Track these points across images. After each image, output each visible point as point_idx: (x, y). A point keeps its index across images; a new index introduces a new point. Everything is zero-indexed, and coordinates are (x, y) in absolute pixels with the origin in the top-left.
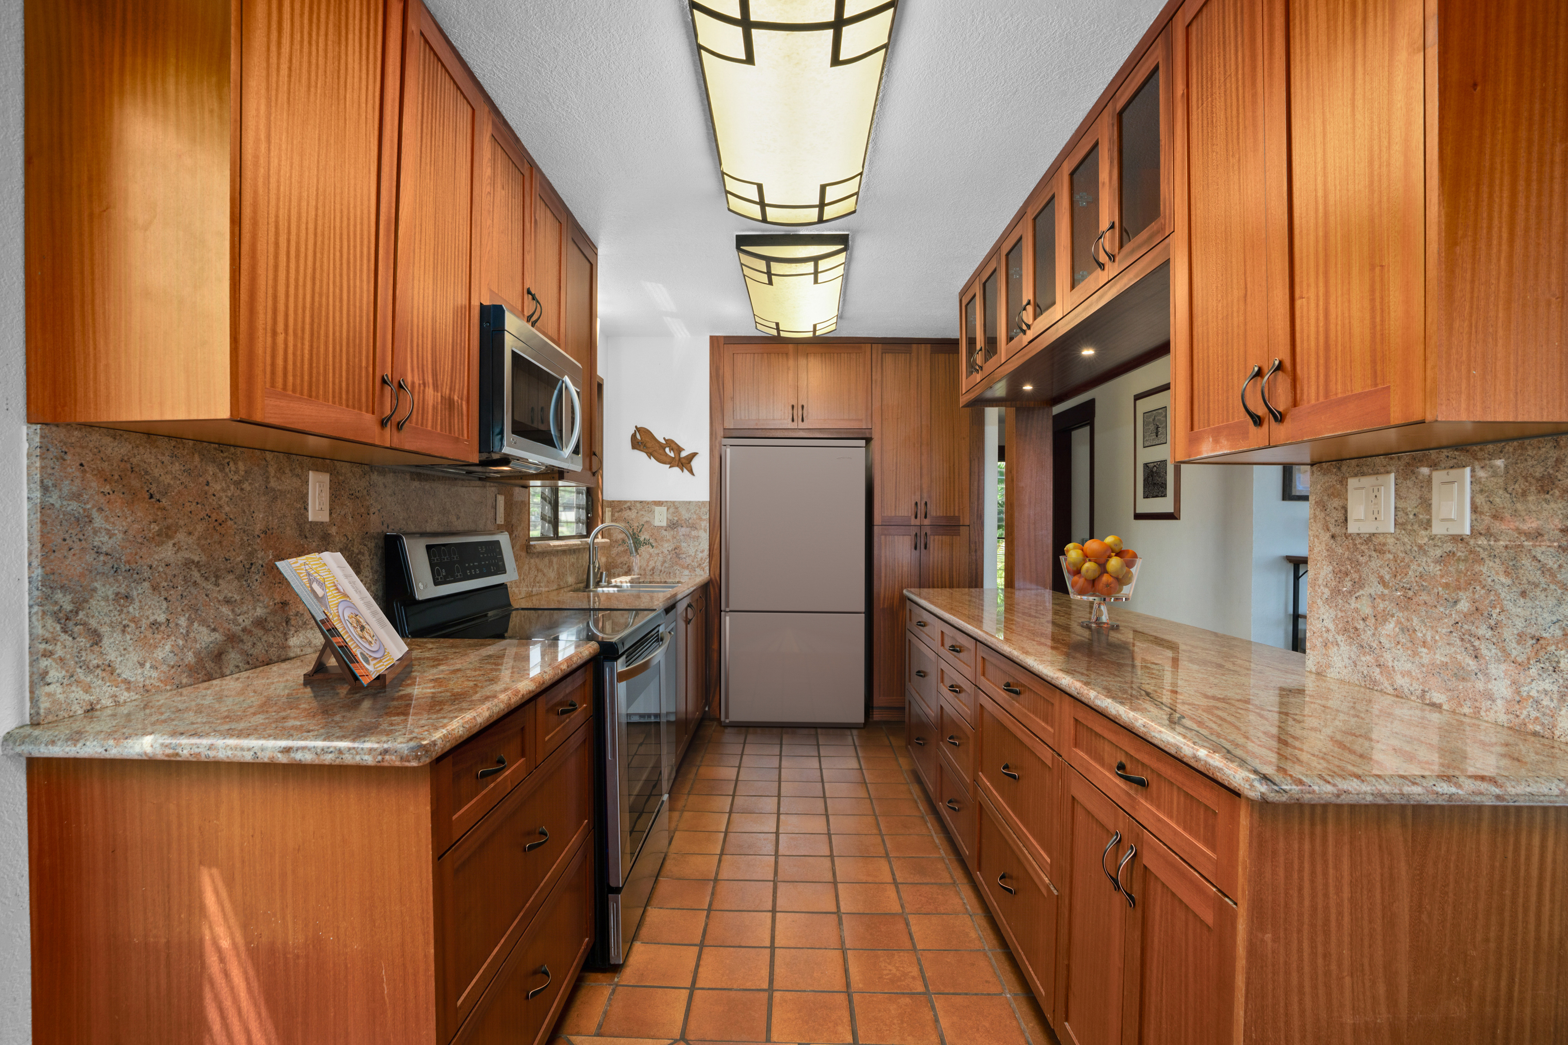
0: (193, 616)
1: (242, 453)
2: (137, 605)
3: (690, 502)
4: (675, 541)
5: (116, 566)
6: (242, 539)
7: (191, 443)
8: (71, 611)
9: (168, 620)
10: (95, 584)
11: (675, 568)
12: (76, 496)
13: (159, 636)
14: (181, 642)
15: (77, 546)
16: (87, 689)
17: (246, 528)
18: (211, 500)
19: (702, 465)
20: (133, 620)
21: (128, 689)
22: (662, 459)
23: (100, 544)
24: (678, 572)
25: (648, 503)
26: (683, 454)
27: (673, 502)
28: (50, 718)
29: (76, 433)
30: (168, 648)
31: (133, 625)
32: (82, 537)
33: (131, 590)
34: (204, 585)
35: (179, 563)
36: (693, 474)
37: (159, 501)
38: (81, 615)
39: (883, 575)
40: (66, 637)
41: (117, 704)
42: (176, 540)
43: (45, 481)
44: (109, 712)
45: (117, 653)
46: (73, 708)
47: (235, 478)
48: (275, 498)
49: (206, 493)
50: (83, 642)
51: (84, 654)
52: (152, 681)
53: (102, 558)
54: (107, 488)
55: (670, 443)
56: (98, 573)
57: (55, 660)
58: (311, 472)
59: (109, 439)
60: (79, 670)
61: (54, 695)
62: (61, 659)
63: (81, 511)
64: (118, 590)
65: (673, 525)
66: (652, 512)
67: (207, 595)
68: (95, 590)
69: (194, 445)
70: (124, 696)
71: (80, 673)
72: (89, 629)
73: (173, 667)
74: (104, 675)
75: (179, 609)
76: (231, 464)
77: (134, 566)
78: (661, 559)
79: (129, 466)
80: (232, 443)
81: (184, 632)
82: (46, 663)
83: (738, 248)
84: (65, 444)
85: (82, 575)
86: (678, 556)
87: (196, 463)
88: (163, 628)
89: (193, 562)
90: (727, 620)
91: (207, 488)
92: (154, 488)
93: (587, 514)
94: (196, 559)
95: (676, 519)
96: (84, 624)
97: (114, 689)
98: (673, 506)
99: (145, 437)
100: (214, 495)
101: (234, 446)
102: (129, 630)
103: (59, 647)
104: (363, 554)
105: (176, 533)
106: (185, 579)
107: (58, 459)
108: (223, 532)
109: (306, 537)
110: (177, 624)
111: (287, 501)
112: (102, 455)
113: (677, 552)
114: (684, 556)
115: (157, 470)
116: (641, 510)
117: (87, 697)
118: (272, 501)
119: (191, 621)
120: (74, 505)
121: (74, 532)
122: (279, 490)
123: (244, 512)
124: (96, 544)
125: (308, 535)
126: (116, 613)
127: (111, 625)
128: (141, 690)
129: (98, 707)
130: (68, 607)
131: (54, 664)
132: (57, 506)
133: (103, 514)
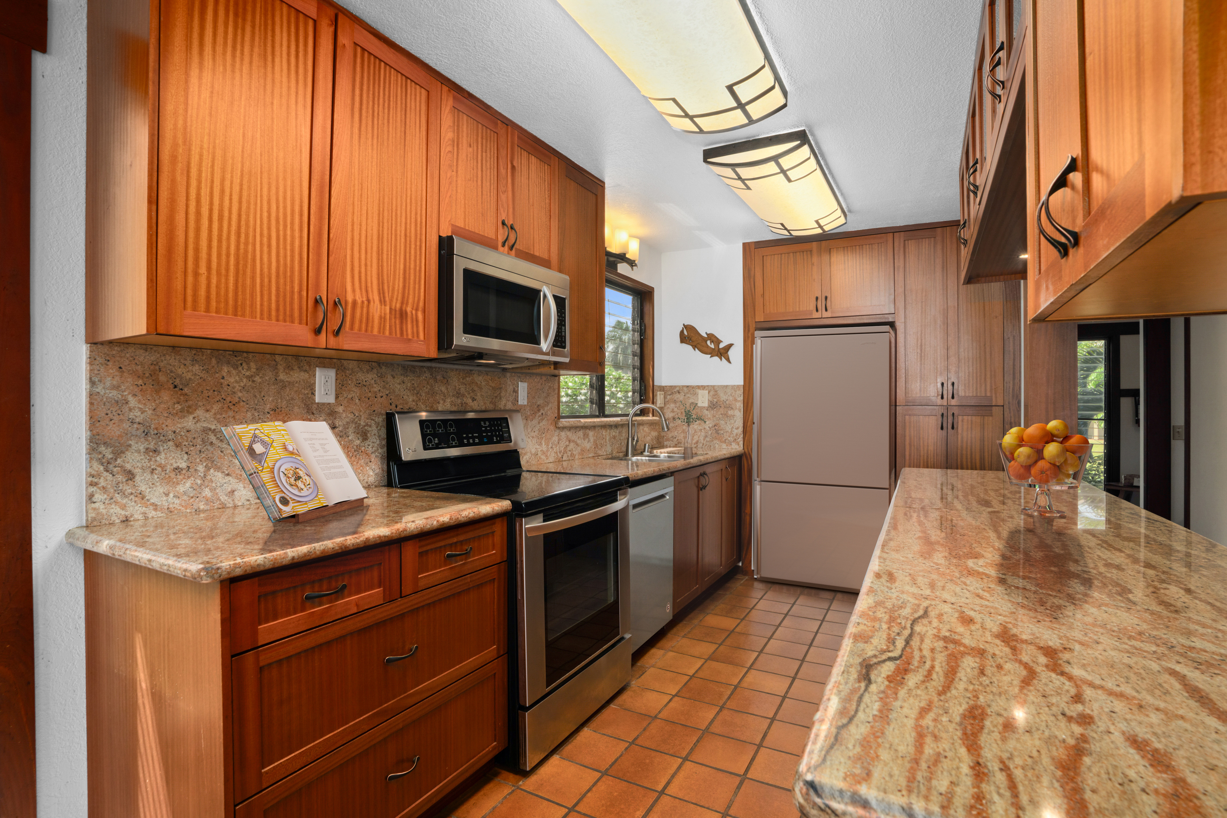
0: (210, 465)
1: (253, 357)
2: (163, 455)
3: (727, 386)
4: (715, 419)
5: (146, 431)
6: (253, 415)
7: (209, 351)
8: (112, 459)
9: (189, 467)
10: (130, 442)
11: (715, 442)
12: (117, 387)
13: (181, 477)
14: (199, 482)
15: (116, 418)
16: (124, 507)
17: (257, 407)
18: (225, 389)
19: (737, 354)
20: (160, 466)
21: (155, 510)
22: (705, 350)
23: (134, 417)
24: (717, 446)
25: (693, 387)
26: (722, 346)
27: (713, 387)
28: (95, 523)
29: (116, 348)
30: (188, 484)
31: (159, 469)
32: (120, 413)
33: (159, 446)
34: (219, 444)
35: (198, 430)
36: (730, 362)
37: (182, 389)
38: (119, 461)
39: (907, 453)
40: (108, 474)
41: (146, 518)
42: (195, 415)
43: (93, 378)
44: (140, 523)
45: (147, 486)
46: (112, 519)
47: (248, 373)
48: (284, 387)
49: (222, 384)
50: (120, 478)
51: (121, 485)
52: (175, 506)
53: (135, 426)
54: (140, 382)
55: (712, 337)
56: (132, 435)
57: (99, 488)
58: (317, 368)
59: (142, 351)
60: (117, 495)
61: (99, 509)
62: (104, 488)
63: (120, 396)
64: (148, 446)
65: (713, 406)
66: (696, 394)
67: (221, 452)
68: (130, 446)
69: (212, 352)
70: (152, 513)
71: (118, 497)
72: (125, 470)
73: (192, 497)
74: (136, 499)
75: (198, 460)
76: (244, 364)
77: (161, 431)
78: (703, 434)
79: (157, 367)
80: (245, 350)
81: (202, 475)
82: (92, 489)
83: (705, 161)
84: (108, 355)
85: (120, 436)
86: (717, 432)
87: (213, 364)
88: (184, 472)
89: (210, 429)
90: (757, 489)
91: (222, 381)
92: (177, 382)
93: (641, 396)
94: (213, 427)
95: (715, 400)
96: (121, 467)
97: (144, 508)
98: (713, 390)
99: (170, 349)
100: (229, 385)
101: (247, 352)
102: (157, 472)
103: (102, 480)
104: (370, 426)
105: (195, 410)
106: (203, 440)
107: (102, 365)
108: (236, 410)
109: (313, 414)
110: (196, 470)
111: (295, 389)
112: (136, 361)
113: (716, 429)
114: (722, 432)
115: (180, 370)
116: (687, 393)
117: (123, 513)
118: (281, 389)
119: (208, 468)
120: (114, 394)
121: (114, 410)
122: (287, 381)
123: (255, 396)
124: (130, 417)
125: (315, 412)
126: (146, 460)
127: (142, 468)
128: (166, 511)
129: (132, 519)
130: (109, 456)
131: (98, 490)
132: (102, 393)
133: (137, 398)
